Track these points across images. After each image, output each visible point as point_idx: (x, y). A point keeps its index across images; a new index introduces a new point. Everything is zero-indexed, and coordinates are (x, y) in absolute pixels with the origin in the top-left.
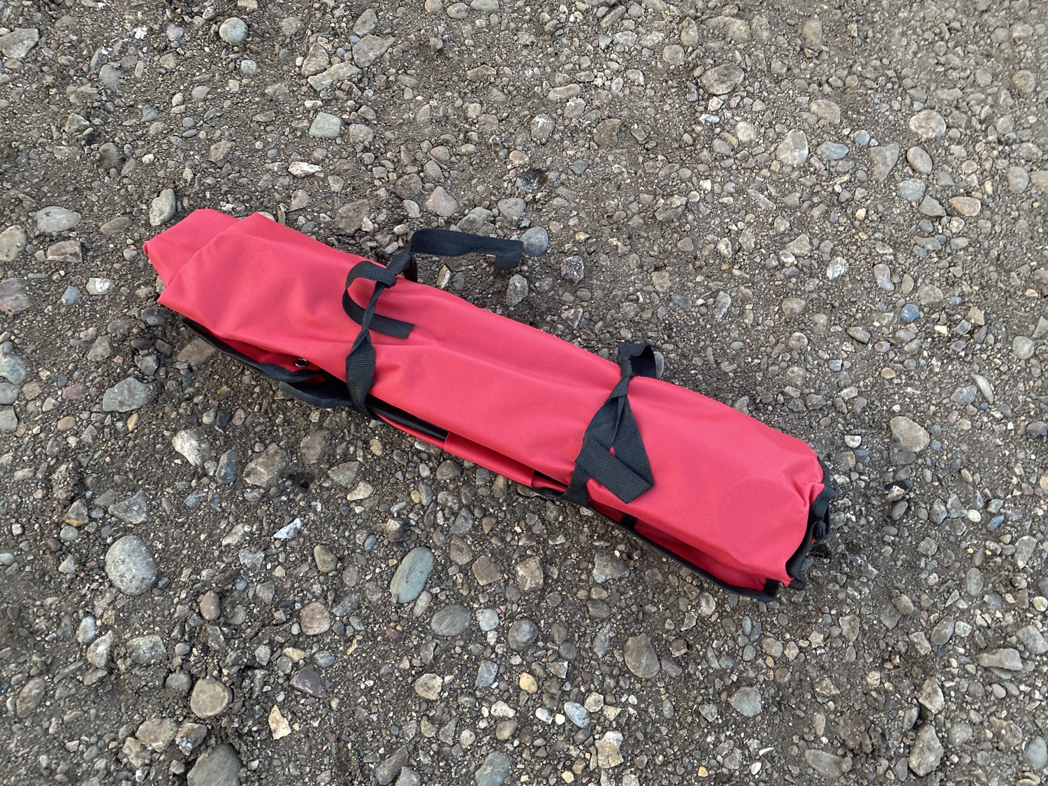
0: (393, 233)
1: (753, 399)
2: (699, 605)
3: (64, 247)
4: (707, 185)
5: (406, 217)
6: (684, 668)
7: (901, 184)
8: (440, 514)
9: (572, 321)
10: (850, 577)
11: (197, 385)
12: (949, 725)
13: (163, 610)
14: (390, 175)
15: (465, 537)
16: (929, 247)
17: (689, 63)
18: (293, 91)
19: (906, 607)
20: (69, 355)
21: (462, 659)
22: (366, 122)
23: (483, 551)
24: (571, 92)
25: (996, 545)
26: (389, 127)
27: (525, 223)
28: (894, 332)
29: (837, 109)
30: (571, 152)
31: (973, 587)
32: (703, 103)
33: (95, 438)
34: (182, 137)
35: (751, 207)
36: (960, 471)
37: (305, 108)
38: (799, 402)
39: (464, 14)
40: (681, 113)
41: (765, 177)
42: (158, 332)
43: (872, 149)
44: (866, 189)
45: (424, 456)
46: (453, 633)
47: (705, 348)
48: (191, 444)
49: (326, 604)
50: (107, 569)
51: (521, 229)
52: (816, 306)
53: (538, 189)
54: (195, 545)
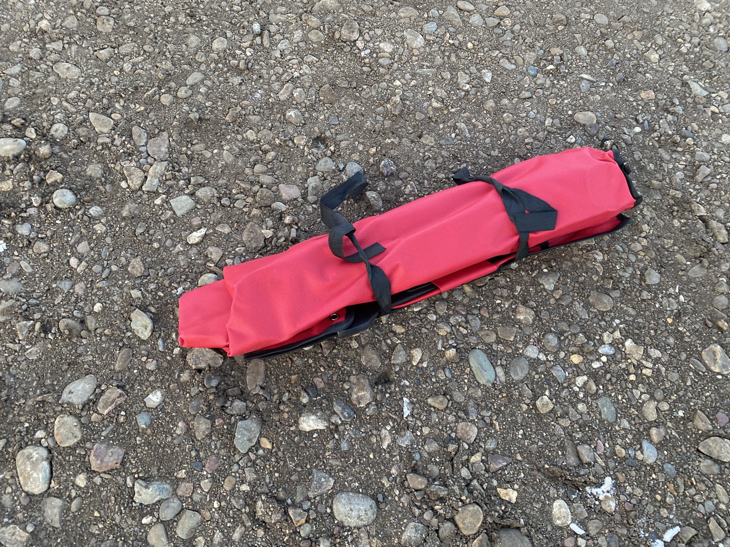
0: (286, 225)
1: (520, 157)
2: (595, 259)
3: (108, 398)
4: (397, 83)
5: (282, 213)
6: (619, 289)
7: (470, 21)
8: (461, 329)
9: (413, 191)
11: (276, 391)
12: (714, 215)
13: (396, 510)
14: (248, 200)
15: (482, 328)
16: (509, 38)
17: (328, 34)
19: (658, 185)
20: (184, 450)
21: (542, 379)
23: (496, 326)
24: (290, 89)
25: (656, 133)
26: (217, 178)
27: (341, 167)
28: (536, 84)
29: (410, 8)
30: (322, 117)
32: (354, 48)
33: (256, 472)
34: (104, 279)
35: (426, 78)
36: (615, 117)
37: (159, 206)
38: (536, 142)
39: (190, 92)
40: (350, 60)
41: (417, 61)
42: (223, 386)
43: (443, 15)
44: (460, 33)
45: (425, 310)
46: (527, 372)
47: (478, 153)
48: (313, 420)
49: (464, 420)
50: (346, 524)
51: (342, 171)
52: (498, 97)
53: (327, 146)
54: (373, 464)
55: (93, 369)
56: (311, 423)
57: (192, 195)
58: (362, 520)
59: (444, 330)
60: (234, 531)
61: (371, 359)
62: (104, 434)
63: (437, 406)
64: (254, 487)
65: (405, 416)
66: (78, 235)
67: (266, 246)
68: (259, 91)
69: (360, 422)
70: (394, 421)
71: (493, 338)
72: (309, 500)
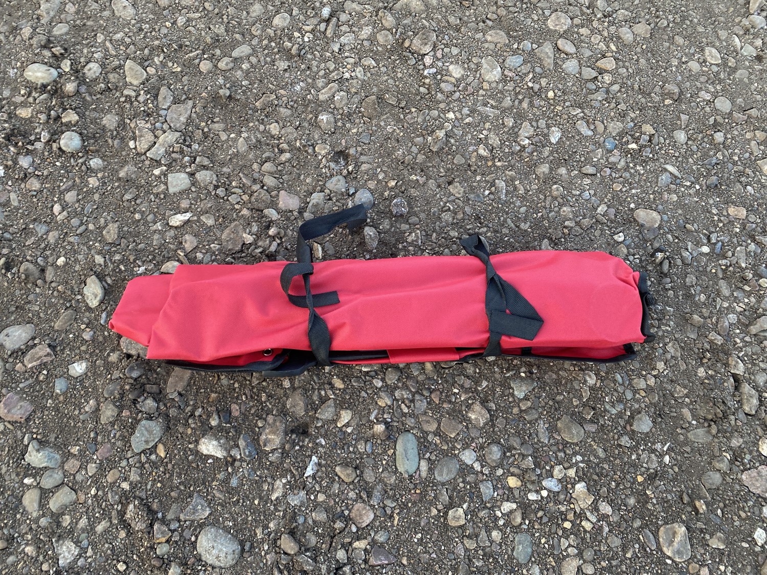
0: (270, 236)
1: (550, 239)
2: (586, 381)
3: (36, 353)
4: (451, 115)
5: (271, 221)
6: (597, 423)
7: (564, 66)
8: (403, 406)
9: (416, 241)
10: (659, 320)
11: (191, 403)
12: (753, 378)
13: (258, 564)
14: (243, 197)
15: (426, 413)
16: (600, 98)
17: (398, 39)
18: (140, 168)
19: (699, 322)
20: (85, 428)
21: (467, 489)
22: (205, 168)
23: (442, 415)
24: (333, 90)
25: (726, 261)
26: (223, 164)
27: (352, 191)
28: (607, 160)
29: (503, 33)
30: (355, 131)
31: (726, 292)
32: (420, 63)
33: (141, 475)
34: (77, 235)
35: (485, 118)
36: (685, 227)
37: (156, 176)
38: (577, 228)
39: (232, 65)
40: (410, 75)
41: (483, 96)
42: (143, 380)
43: (536, 51)
44: (545, 77)
45: (373, 374)
46: (453, 476)
47: (505, 221)
48: (213, 445)
49: (364, 501)
50: (203, 559)
51: (351, 196)
52: (555, 164)
53: (347, 164)
54: (254, 510)
55: (35, 320)
56: (211, 447)
57: (192, 175)
58: (219, 561)
59: (384, 401)
60: (99, 523)
61: (297, 405)
62: (21, 385)
63: (342, 477)
64: (134, 488)
65: (306, 475)
66: (70, 183)
67: (242, 251)
68: (301, 83)
69: (259, 464)
70: (293, 476)
71: (433, 427)
72: (179, 521)
